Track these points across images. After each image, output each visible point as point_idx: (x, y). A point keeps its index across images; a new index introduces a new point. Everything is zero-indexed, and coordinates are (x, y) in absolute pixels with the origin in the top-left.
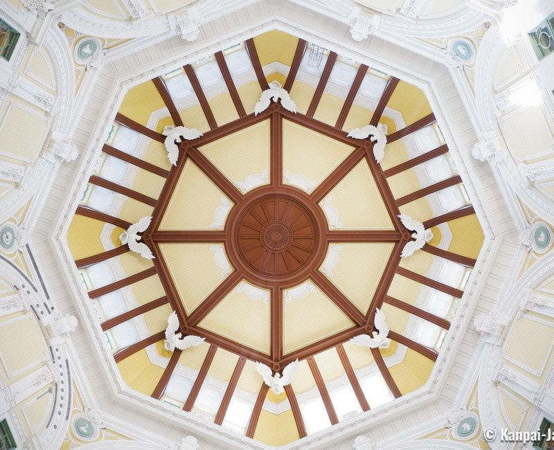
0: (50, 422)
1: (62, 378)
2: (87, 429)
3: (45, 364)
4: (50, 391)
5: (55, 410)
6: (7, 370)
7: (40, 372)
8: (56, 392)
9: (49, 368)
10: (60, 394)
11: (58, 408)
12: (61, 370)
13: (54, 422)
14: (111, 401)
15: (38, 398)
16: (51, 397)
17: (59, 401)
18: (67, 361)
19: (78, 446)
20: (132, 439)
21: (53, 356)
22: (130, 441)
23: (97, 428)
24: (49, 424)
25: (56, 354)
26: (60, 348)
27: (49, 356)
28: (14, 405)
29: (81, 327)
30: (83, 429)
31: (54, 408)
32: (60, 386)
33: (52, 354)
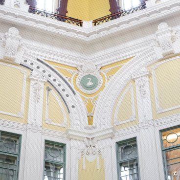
0: (67, 107)
1: (47, 74)
2: (91, 81)
3: (29, 80)
4: (49, 89)
5: (63, 96)
6: (16, 115)
7: (32, 89)
8: (53, 86)
9: (34, 80)
10: (56, 84)
11: (64, 94)
12: (41, 70)
13: (70, 105)
14: (88, 47)
15: (48, 105)
16: (53, 92)
17: (60, 89)
18: (38, 60)
19: (96, 98)
20: (133, 57)
21: (28, 68)
22: (133, 59)
23: (96, 74)
24: (68, 109)
25: (28, 64)
26: (27, 57)
27: (26, 70)
28: (40, 129)
29: (22, 28)
30: (90, 84)
31: (61, 96)
32: (51, 79)
33: (25, 66)
